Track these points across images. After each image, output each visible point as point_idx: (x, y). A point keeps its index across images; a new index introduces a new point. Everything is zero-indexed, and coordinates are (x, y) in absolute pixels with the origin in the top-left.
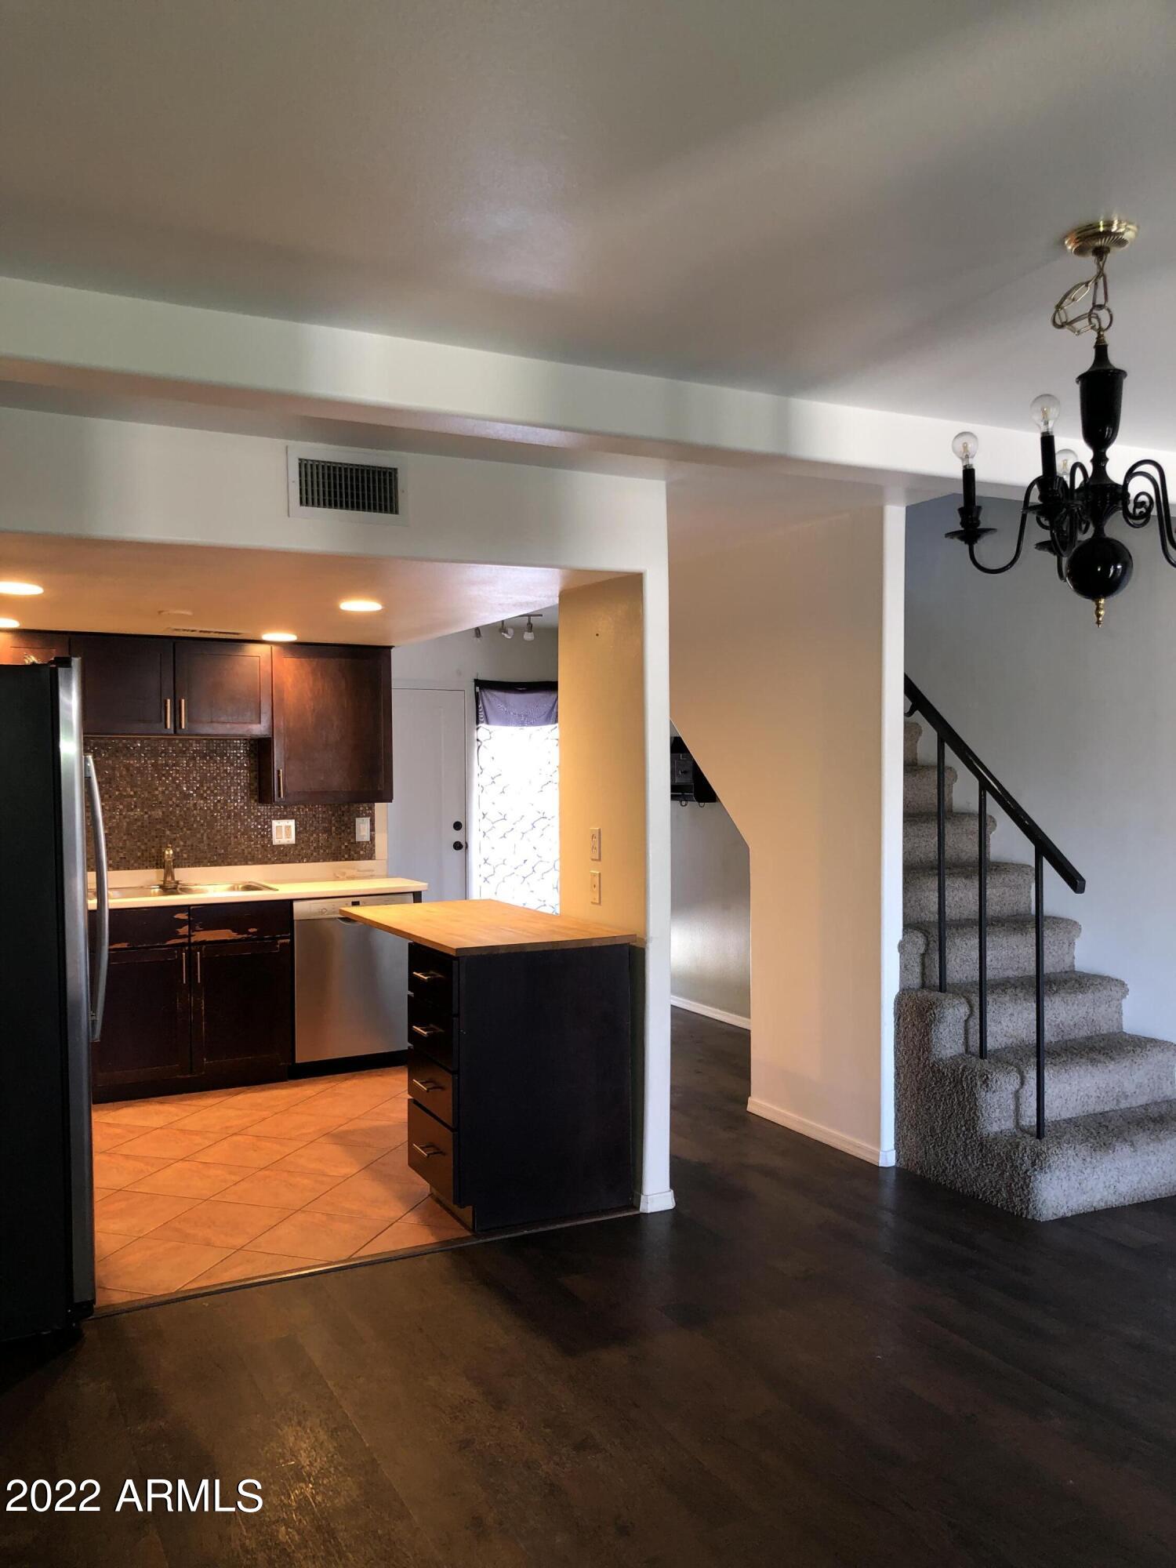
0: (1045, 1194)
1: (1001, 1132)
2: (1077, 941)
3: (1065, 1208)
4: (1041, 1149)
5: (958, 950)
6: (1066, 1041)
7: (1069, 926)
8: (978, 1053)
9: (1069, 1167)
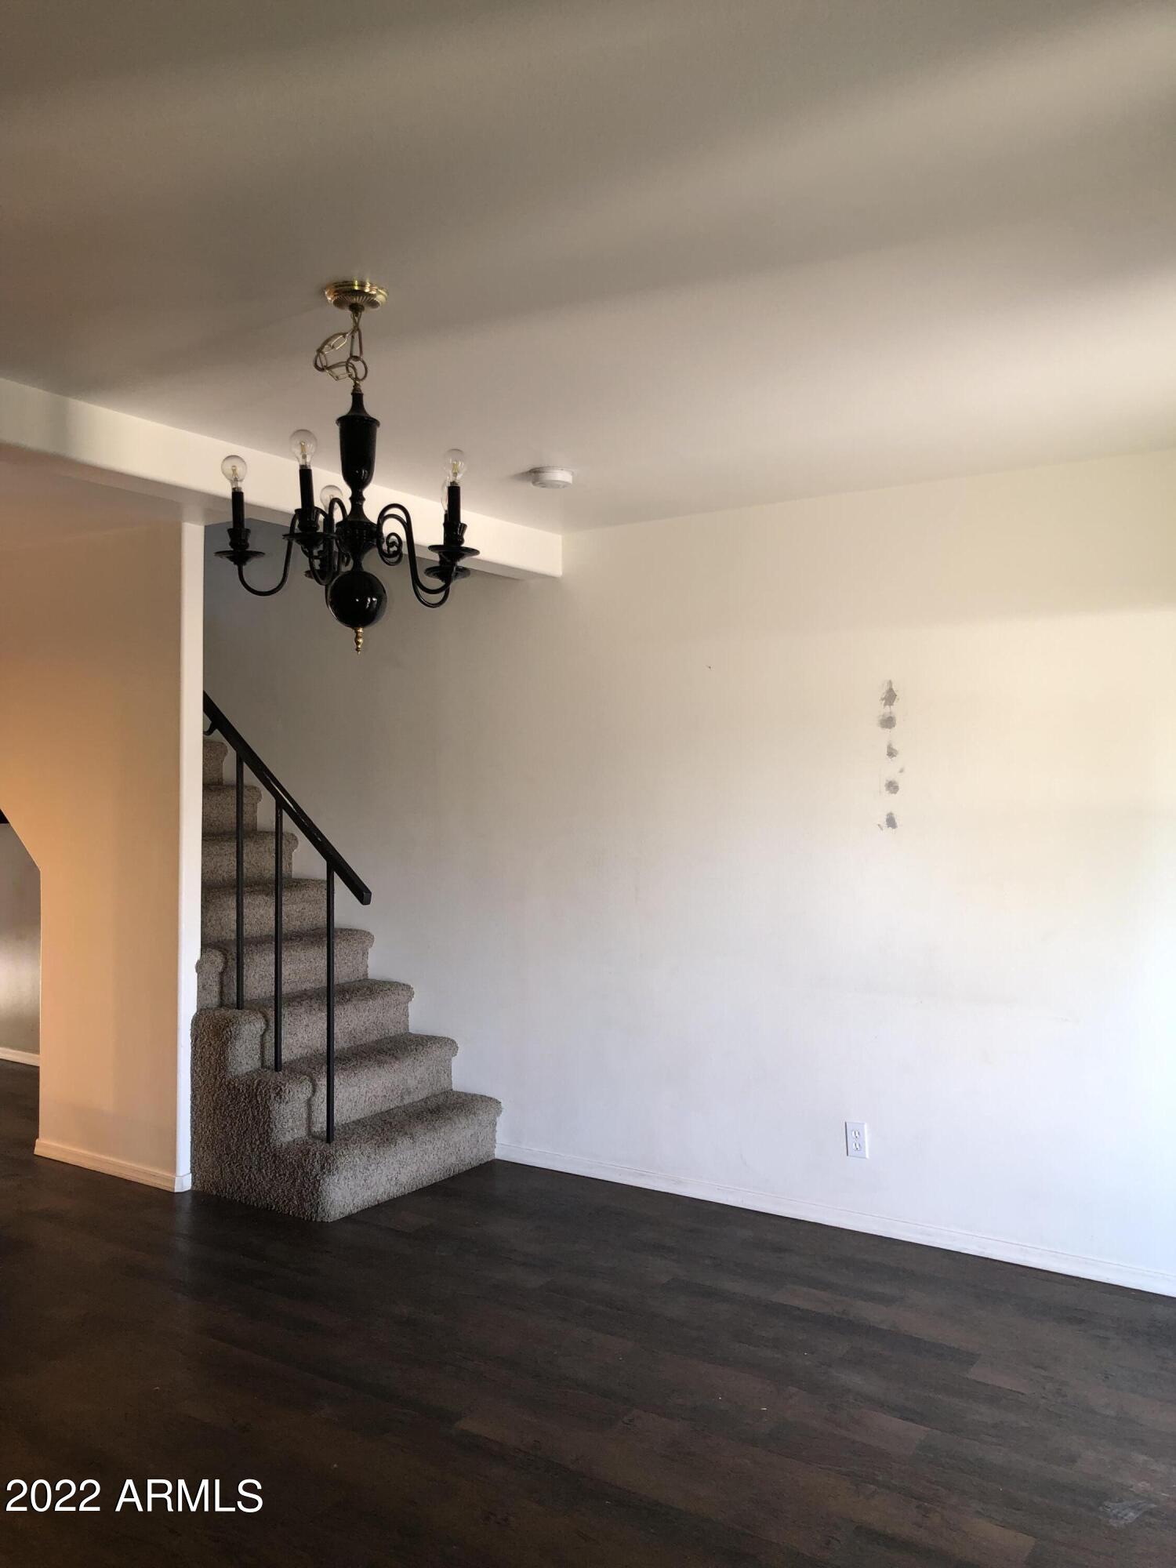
0: (333, 1195)
1: (294, 1141)
2: (370, 950)
3: (351, 1206)
4: (330, 1153)
5: (256, 966)
6: (358, 1046)
7: (360, 937)
8: (273, 1067)
9: (355, 1166)
